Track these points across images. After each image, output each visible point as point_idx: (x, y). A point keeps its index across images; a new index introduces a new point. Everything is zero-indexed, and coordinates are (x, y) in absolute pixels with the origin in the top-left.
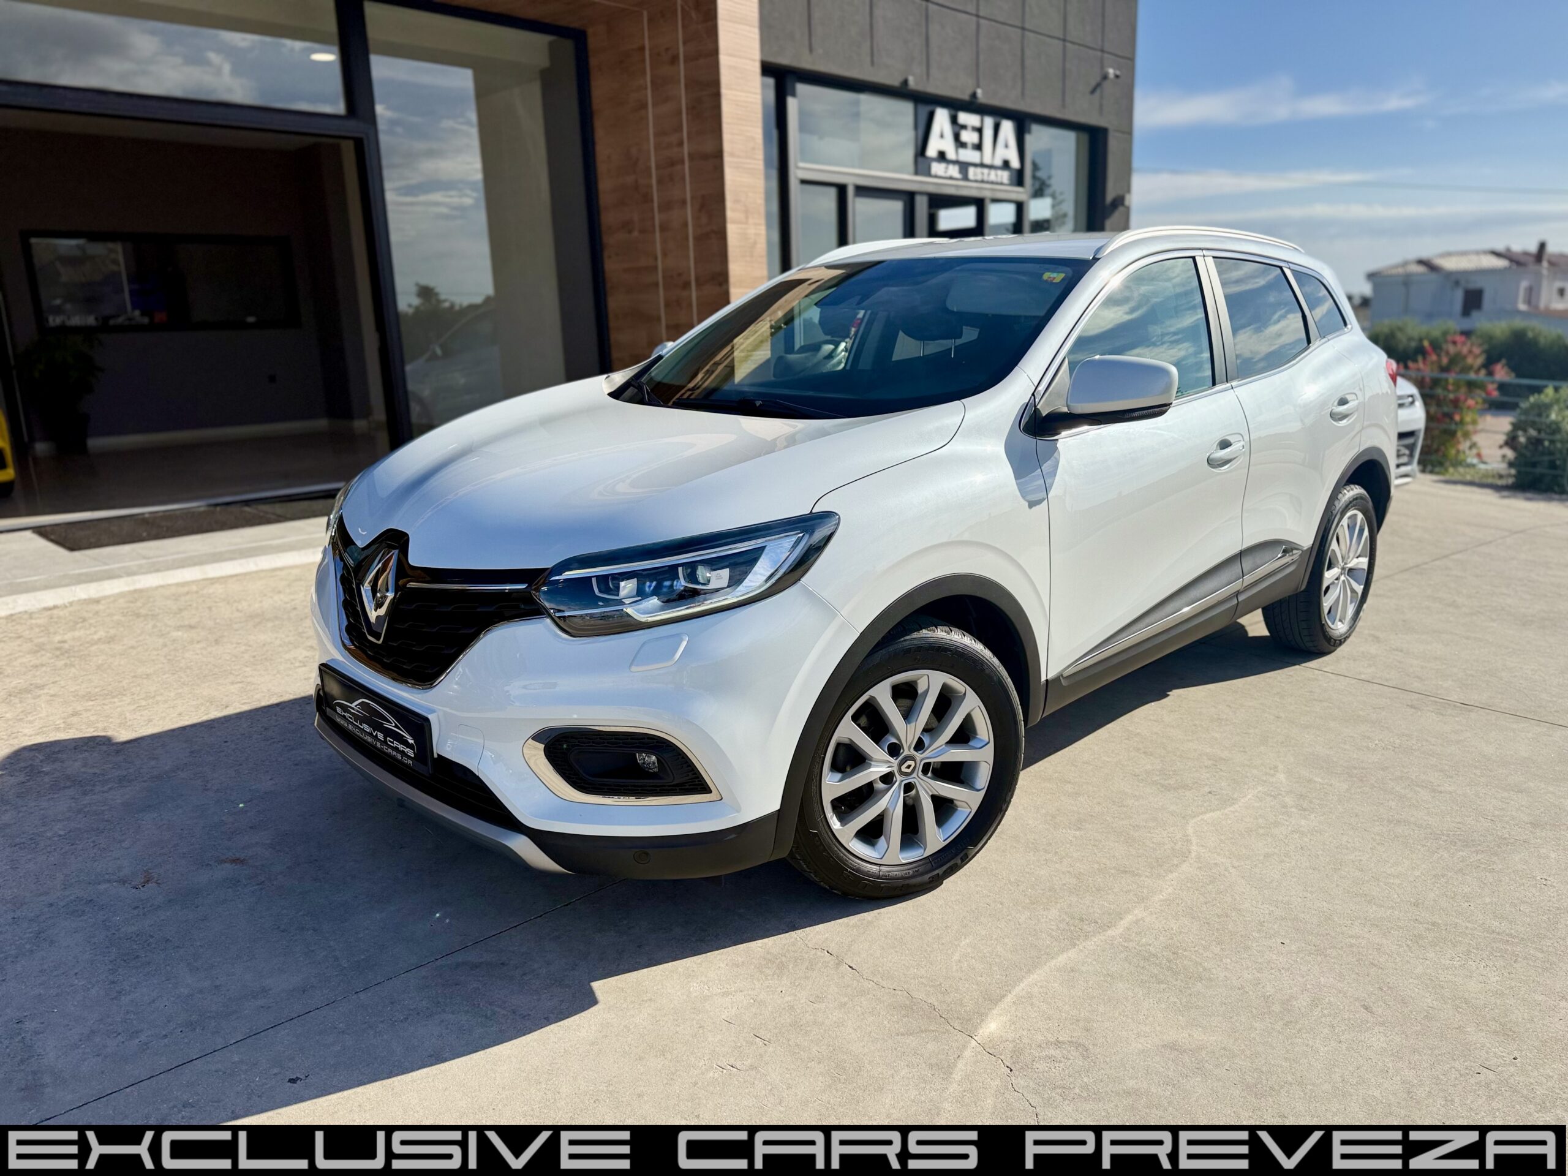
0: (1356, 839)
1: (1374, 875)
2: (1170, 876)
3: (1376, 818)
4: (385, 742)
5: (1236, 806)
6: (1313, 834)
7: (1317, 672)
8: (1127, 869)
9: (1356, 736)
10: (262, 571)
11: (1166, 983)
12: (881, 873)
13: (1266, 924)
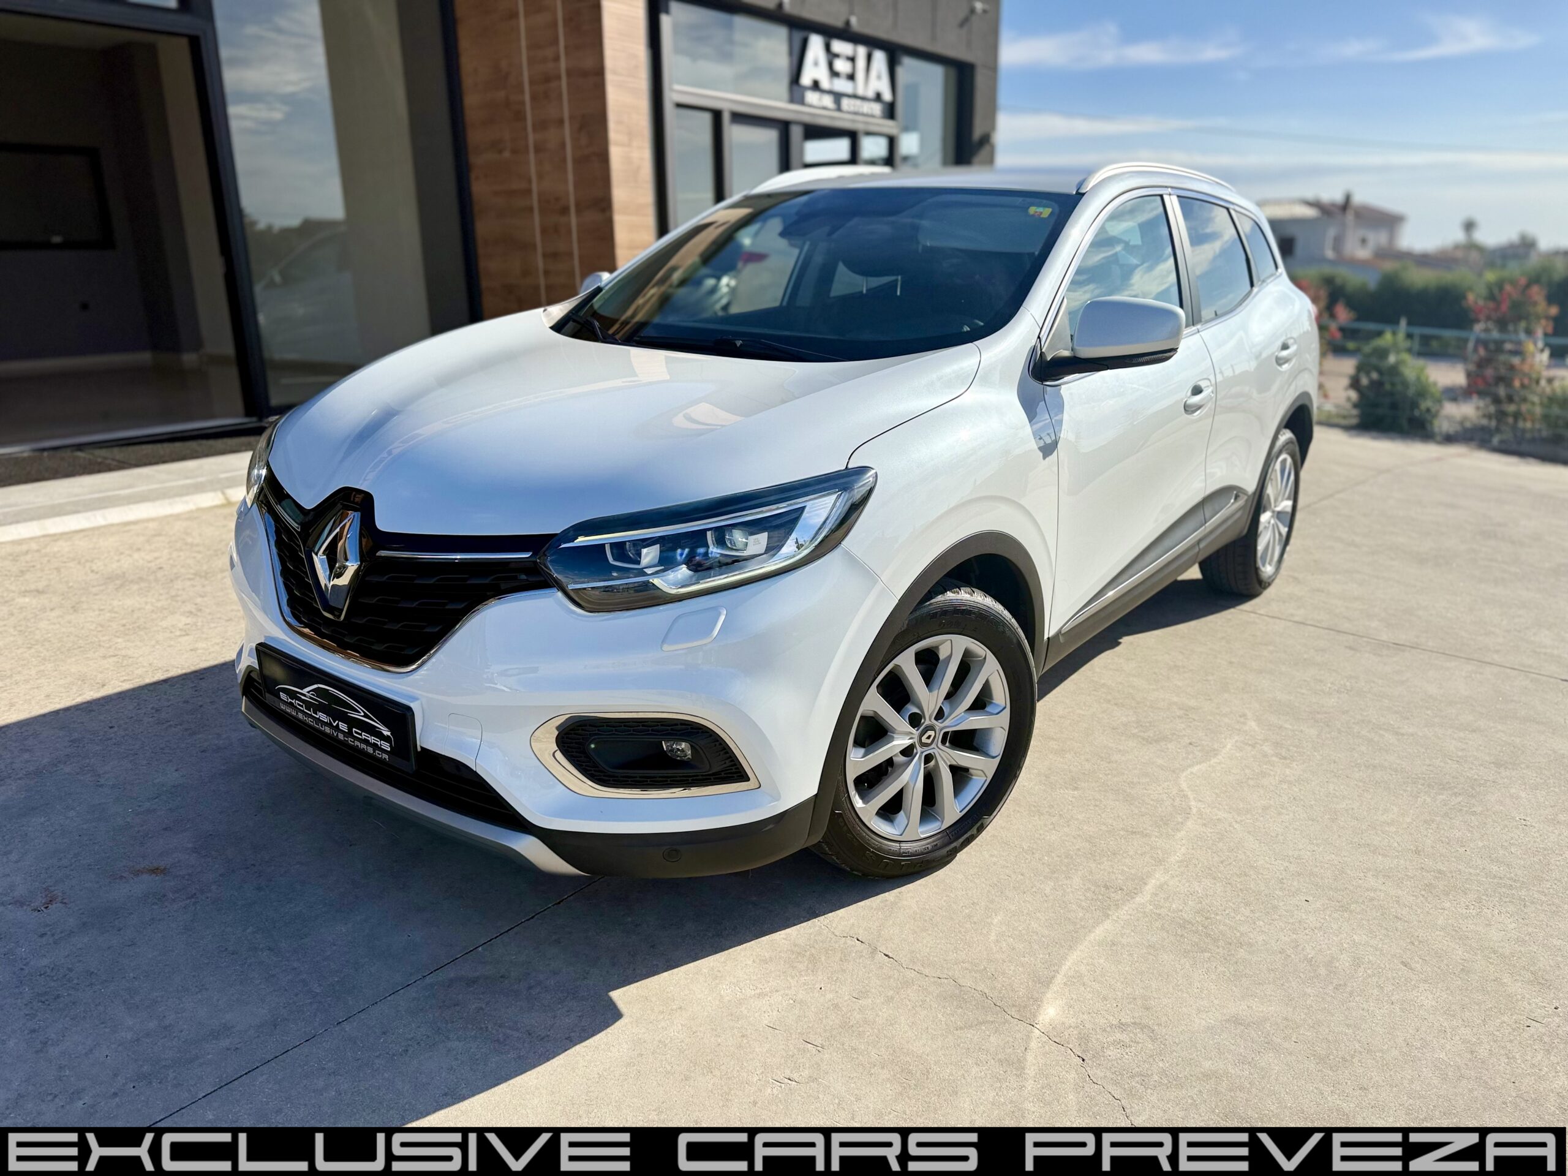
0: (1342, 787)
1: (1370, 824)
2: (1179, 835)
3: (1353, 764)
4: (350, 733)
5: (1220, 757)
6: (1300, 784)
7: (1252, 615)
8: (1134, 830)
9: (1308, 679)
10: (112, 525)
11: (1209, 952)
12: (902, 851)
13: (1285, 881)
